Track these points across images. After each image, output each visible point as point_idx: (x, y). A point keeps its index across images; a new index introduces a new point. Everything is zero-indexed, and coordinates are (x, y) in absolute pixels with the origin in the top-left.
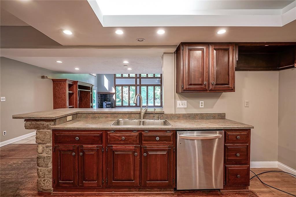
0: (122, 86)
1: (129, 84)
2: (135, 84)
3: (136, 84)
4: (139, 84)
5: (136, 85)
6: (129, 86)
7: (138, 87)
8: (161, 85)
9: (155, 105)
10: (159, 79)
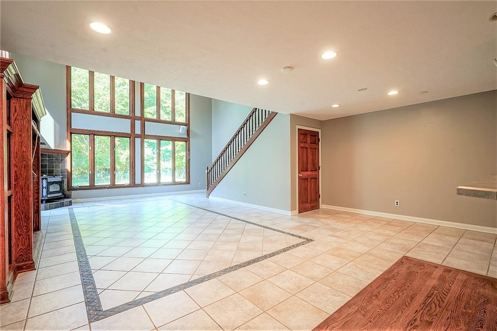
0: (93, 134)
1: (113, 131)
2: (129, 132)
3: (131, 131)
4: (140, 133)
6: (113, 135)
7: (138, 141)
8: (187, 140)
9: (176, 181)
10: (184, 127)
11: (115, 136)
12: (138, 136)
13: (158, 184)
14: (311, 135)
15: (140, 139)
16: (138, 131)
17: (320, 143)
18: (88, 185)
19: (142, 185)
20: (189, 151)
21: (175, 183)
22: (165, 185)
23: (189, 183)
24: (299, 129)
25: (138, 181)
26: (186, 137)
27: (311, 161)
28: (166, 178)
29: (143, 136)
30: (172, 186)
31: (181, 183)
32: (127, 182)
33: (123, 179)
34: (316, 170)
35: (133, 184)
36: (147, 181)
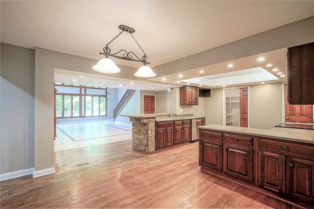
0: (63, 95)
1: (72, 93)
2: (79, 93)
3: (80, 93)
4: (84, 94)
5: (80, 95)
6: (72, 95)
7: (83, 97)
8: (106, 96)
9: (101, 115)
10: (104, 90)
11: (73, 95)
12: (83, 95)
13: (92, 116)
14: (150, 97)
15: (84, 96)
16: (83, 93)
17: (155, 100)
18: (61, 116)
19: (85, 117)
20: (107, 101)
21: (100, 116)
22: (95, 117)
23: (107, 116)
24: (144, 95)
25: (83, 115)
26: (105, 95)
27: (151, 107)
28: (96, 113)
29: (85, 95)
30: (99, 117)
31: (103, 116)
32: (78, 115)
33: (76, 114)
34: (153, 111)
35: (81, 116)
36: (87, 115)
